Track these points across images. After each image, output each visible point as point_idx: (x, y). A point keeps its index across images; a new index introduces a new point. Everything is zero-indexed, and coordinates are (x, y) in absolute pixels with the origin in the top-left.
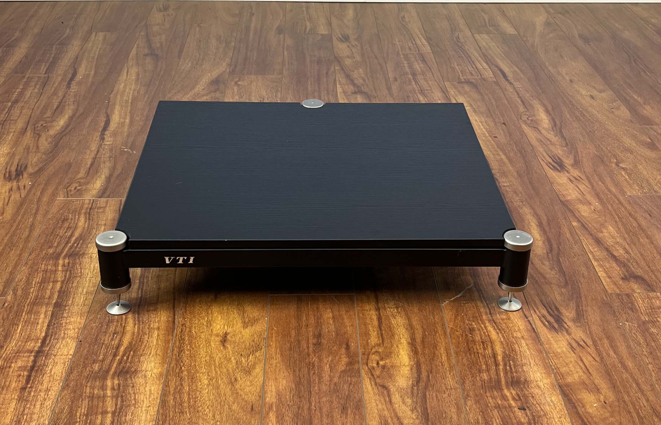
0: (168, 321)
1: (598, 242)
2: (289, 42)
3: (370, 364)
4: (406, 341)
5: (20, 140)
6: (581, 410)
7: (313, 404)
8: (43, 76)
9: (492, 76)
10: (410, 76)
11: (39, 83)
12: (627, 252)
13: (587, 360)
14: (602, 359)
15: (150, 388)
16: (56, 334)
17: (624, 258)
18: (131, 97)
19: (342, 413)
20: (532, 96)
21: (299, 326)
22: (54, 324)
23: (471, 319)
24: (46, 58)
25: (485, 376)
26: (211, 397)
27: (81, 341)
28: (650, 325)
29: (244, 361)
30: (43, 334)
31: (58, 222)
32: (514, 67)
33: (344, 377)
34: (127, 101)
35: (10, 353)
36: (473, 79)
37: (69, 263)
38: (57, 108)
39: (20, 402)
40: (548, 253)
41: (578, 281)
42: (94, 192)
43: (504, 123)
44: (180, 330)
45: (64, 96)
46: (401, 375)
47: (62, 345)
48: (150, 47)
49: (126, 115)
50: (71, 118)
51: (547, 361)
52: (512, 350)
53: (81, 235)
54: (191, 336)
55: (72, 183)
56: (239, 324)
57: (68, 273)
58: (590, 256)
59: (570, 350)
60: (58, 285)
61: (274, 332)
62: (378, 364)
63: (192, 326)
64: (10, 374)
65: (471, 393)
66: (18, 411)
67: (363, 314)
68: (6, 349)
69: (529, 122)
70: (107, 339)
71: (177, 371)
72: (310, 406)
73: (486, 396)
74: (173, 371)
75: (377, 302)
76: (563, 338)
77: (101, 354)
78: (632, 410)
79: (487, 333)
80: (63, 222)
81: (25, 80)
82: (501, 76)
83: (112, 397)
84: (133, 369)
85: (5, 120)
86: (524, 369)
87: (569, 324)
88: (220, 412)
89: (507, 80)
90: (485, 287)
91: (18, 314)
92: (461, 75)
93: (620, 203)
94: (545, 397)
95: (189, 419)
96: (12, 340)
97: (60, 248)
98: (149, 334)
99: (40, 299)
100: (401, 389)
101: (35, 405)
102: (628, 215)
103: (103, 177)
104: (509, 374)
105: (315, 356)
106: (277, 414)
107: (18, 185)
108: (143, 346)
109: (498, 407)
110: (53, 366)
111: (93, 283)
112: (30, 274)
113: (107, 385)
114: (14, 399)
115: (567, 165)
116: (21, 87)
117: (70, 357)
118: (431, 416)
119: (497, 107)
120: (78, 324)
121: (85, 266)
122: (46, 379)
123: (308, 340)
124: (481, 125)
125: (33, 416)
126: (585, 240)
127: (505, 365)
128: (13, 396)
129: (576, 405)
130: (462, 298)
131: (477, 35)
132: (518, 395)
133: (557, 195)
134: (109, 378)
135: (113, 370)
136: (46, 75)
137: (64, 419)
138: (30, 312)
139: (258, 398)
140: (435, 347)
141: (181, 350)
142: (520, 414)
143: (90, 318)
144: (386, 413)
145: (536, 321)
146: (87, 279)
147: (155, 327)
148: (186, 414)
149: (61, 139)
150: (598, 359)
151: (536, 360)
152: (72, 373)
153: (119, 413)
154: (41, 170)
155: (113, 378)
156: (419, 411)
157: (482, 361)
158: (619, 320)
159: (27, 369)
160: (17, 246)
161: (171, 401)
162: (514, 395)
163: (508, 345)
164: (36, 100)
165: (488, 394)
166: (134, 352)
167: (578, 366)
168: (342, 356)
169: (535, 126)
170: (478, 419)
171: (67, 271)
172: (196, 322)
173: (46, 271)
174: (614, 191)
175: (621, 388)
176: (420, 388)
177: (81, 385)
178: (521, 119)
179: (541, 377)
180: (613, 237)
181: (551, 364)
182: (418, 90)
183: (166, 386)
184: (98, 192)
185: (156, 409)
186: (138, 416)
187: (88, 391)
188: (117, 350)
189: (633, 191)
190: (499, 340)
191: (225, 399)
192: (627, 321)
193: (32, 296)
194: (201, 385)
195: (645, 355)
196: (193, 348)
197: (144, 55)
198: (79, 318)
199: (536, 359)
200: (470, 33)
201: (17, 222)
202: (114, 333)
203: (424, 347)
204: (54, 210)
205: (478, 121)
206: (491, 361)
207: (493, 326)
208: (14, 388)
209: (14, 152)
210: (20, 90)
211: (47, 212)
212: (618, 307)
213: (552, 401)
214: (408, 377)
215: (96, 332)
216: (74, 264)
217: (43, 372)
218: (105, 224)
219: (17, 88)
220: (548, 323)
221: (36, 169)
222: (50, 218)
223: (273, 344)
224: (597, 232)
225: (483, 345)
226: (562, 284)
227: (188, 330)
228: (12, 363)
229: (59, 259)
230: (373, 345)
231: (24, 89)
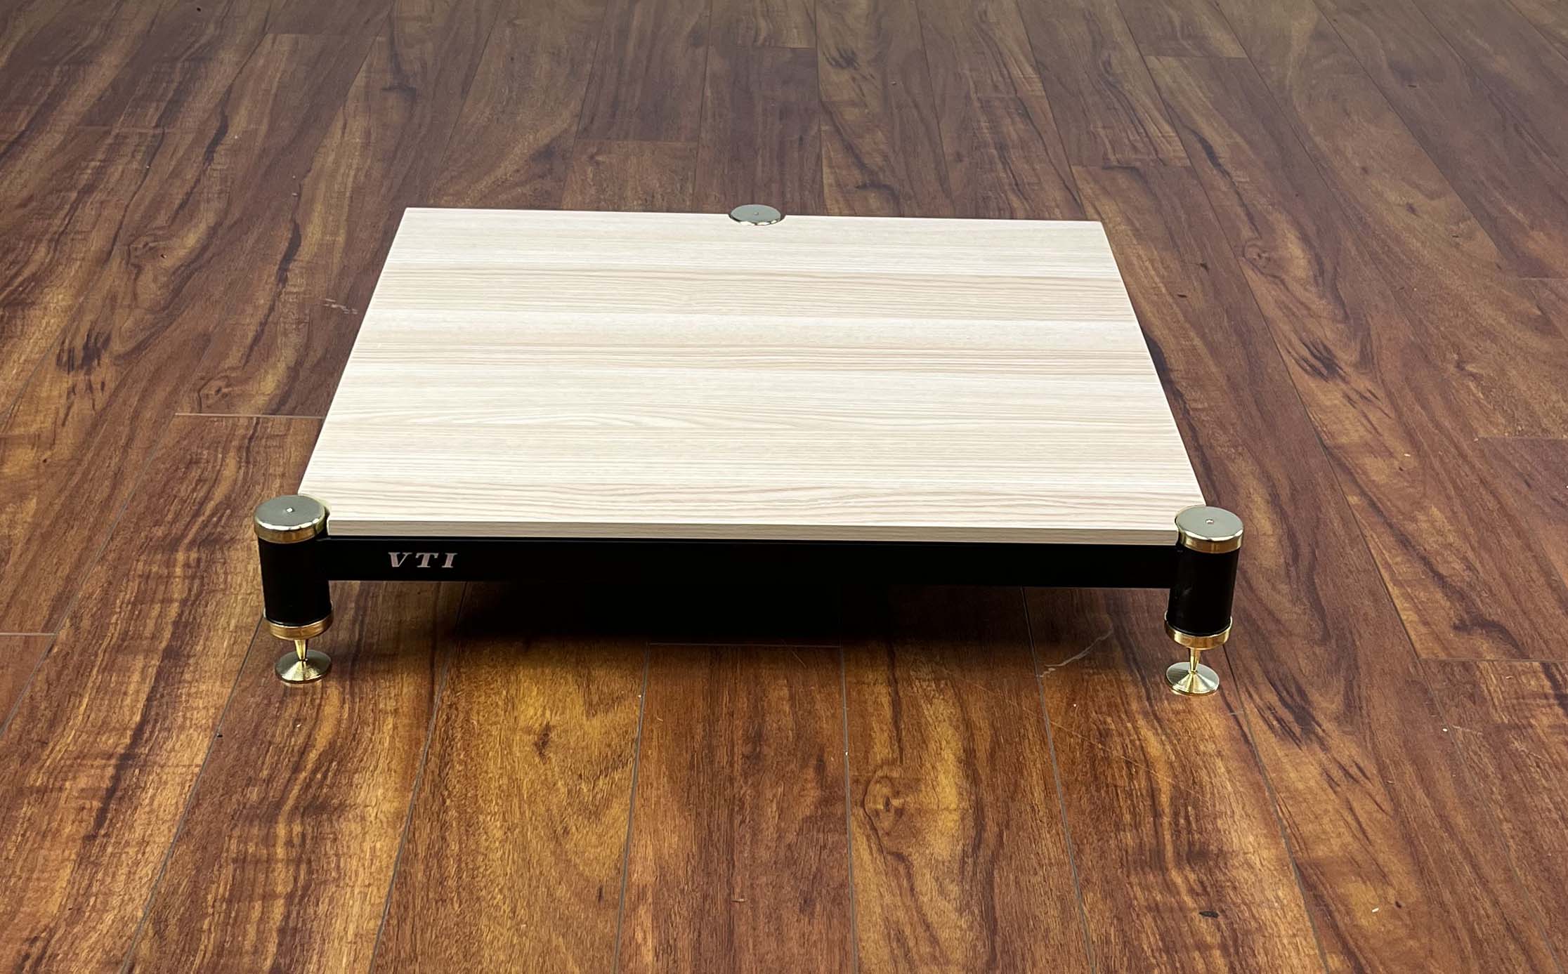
0: (419, 695)
1: (1405, 542)
2: (717, 64)
3: (870, 806)
4: (954, 755)
5: (96, 277)
6: (1342, 921)
7: (738, 890)
8: (151, 132)
9: (1183, 155)
10: (994, 152)
11: (143, 148)
12: (1470, 567)
13: (1363, 807)
14: (1397, 806)
15: (372, 845)
16: (165, 718)
17: (1463, 581)
18: (350, 185)
19: (802, 911)
20: (1273, 205)
21: (714, 714)
22: (162, 696)
23: (1104, 709)
24: (161, 91)
25: (1129, 838)
26: (509, 872)
27: (220, 736)
28: (1511, 735)
29: (585, 790)
30: (137, 718)
31: (178, 468)
32: (1235, 135)
33: (809, 830)
34: (341, 194)
35: (62, 758)
36: (1141, 160)
37: (199, 560)
38: (182, 206)
39: (83, 867)
40: (1287, 564)
41: (1354, 631)
42: (261, 401)
43: (1202, 265)
44: (444, 717)
45: (198, 181)
46: (940, 831)
47: (179, 743)
48: (398, 70)
49: (338, 227)
50: (213, 232)
51: (1272, 810)
52: (1194, 782)
53: (228, 497)
54: (468, 731)
55: (211, 379)
56: (577, 707)
57: (197, 582)
58: (1386, 576)
59: (1326, 786)
60: (174, 609)
61: (654, 727)
62: (887, 804)
63: (471, 709)
64: (60, 806)
65: (1095, 877)
66: (76, 887)
67: (859, 692)
68: (53, 750)
69: (1261, 263)
70: (279, 733)
71: (435, 808)
72: (729, 895)
73: (1129, 883)
74: (425, 809)
75: (892, 666)
76: (1311, 758)
77: (265, 767)
78: (1459, 925)
79: (1137, 742)
80: (187, 468)
81: (109, 141)
82: (1204, 155)
83: (288, 862)
84: (335, 802)
85: (63, 232)
86: (1219, 825)
87: (1326, 725)
88: (528, 902)
89: (1217, 165)
90: (1140, 638)
91: (82, 671)
92: (1110, 151)
93: (1463, 456)
94: (1263, 891)
95: (458, 916)
96: (68, 730)
97: (180, 525)
98: (374, 724)
99: (132, 638)
100: (937, 861)
101: (114, 875)
102: (1478, 482)
103: (282, 367)
104: (1184, 834)
105: (746, 783)
106: (655, 909)
107: (90, 381)
108: (360, 752)
109: (1155, 909)
110: (158, 789)
111: (251, 607)
112: (110, 583)
113: (276, 836)
114: (68, 859)
115: (1342, 365)
116: (100, 156)
117: (197, 770)
118: (1001, 924)
119: (1190, 226)
120: (215, 698)
121: (235, 568)
122: (141, 817)
123: (733, 746)
124: (1150, 267)
125: (110, 899)
126: (1375, 536)
127: (1176, 815)
128: (67, 852)
129: (1333, 908)
130: (1086, 662)
131: (1152, 58)
132: (1202, 883)
133: (1318, 435)
134: (281, 819)
135: (290, 802)
136: (159, 131)
137: (179, 908)
138: (107, 669)
139: (614, 872)
140: (1019, 768)
141: (444, 761)
142: (1203, 925)
143: (244, 684)
144: (901, 914)
145: (1250, 717)
146: (239, 598)
147: (389, 708)
148: (452, 904)
149: (189, 277)
150: (1387, 806)
151: (1247, 807)
152: (198, 805)
153: (303, 897)
154: (140, 348)
155: (290, 822)
156: (976, 912)
157: (1124, 804)
158: (1442, 721)
159: (100, 793)
160: (84, 519)
161: (420, 875)
162: (1192, 881)
163: (1184, 771)
164: (133, 188)
165: (1134, 879)
166: (339, 764)
167: (1342, 823)
168: (809, 786)
169: (1277, 274)
170: (1108, 934)
171: (193, 577)
172: (480, 700)
173: (146, 577)
174: (1449, 427)
175: (1436, 873)
176: (981, 860)
177: (220, 833)
178: (1244, 256)
179: (1256, 845)
180: (1440, 533)
181: (1280, 814)
182: (1010, 184)
183: (409, 842)
184: (271, 400)
185: (384, 892)
186: (343, 905)
187: (233, 847)
188: (301, 757)
189: (1495, 430)
190: (1164, 758)
191: (541, 873)
192: (1460, 724)
193: (114, 633)
194: (486, 840)
195: (1496, 802)
196: (472, 759)
197: (384, 89)
198: (218, 683)
199: (1247, 803)
200: (1138, 54)
201: (85, 464)
202: (297, 720)
203: (994, 770)
204: (168, 439)
205: (1145, 258)
206: (1143, 806)
207: (1153, 727)
208: (68, 837)
209: (81, 306)
210: (98, 164)
211: (152, 444)
212: (1439, 691)
213: (1278, 898)
214: (953, 836)
215: (255, 716)
216: (211, 562)
217: (135, 802)
218: (283, 475)
219: (93, 160)
220: (1279, 723)
221: (131, 345)
222: (158, 458)
223: (653, 753)
224: (1404, 519)
225: (1129, 769)
226: (1317, 637)
227: (461, 716)
228: (65, 780)
229: (177, 551)
230: (879, 762)
231: (107, 162)
